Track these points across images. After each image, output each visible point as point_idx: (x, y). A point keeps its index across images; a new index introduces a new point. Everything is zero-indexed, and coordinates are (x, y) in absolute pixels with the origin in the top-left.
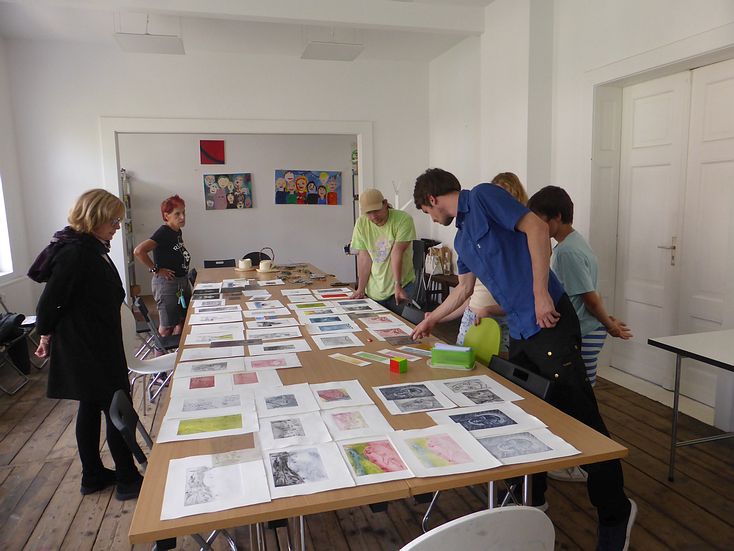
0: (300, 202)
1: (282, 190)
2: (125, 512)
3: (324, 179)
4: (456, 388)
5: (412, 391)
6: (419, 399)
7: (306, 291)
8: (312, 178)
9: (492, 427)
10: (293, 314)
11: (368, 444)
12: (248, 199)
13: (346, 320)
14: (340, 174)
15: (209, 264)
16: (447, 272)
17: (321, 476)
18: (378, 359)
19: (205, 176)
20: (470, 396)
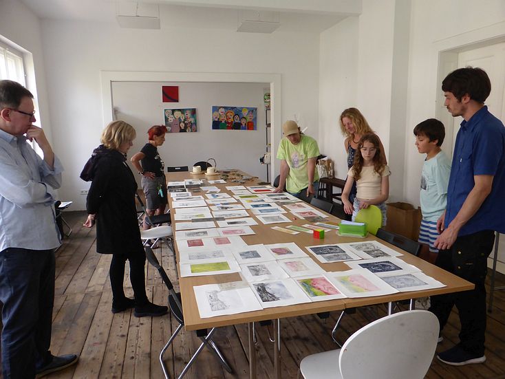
0: (229, 128)
1: (217, 120)
2: (142, 324)
3: (245, 113)
4: (358, 248)
5: (331, 249)
6: (336, 254)
7: (242, 187)
8: (237, 111)
9: (387, 271)
10: (239, 202)
11: (312, 279)
12: (194, 126)
13: (274, 206)
14: (256, 109)
15: (171, 170)
16: (331, 176)
17: (288, 296)
18: (304, 230)
19: (165, 110)
20: (369, 253)
